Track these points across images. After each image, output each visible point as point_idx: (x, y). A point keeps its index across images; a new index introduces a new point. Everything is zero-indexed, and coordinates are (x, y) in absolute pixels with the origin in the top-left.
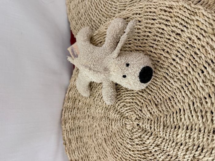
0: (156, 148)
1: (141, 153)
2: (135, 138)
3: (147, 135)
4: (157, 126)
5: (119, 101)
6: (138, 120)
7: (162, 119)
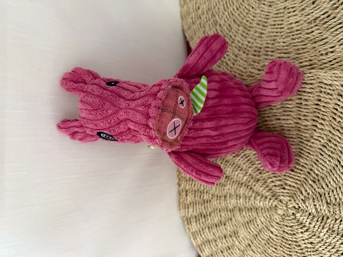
0: (309, 246)
1: (287, 242)
2: (284, 225)
3: (301, 228)
4: (320, 226)
5: (275, 177)
6: (295, 208)
7: (329, 221)
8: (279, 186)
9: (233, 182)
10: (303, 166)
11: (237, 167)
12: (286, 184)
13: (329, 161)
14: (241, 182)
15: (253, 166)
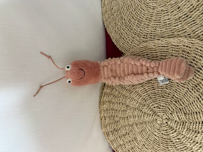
0: (178, 140)
1: (165, 140)
2: (162, 130)
3: (172, 130)
4: (182, 128)
5: (153, 102)
6: (167, 119)
7: (187, 124)
8: (156, 107)
9: (131, 108)
10: (169, 94)
11: (132, 99)
12: (160, 106)
13: (183, 89)
14: (135, 108)
15: (141, 98)
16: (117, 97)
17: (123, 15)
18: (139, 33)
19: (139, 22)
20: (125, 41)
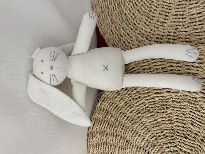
8: (174, 151)
9: (133, 146)
10: (195, 134)
11: (135, 133)
12: (181, 150)
14: (139, 146)
15: (149, 133)
16: (114, 126)
17: (123, 7)
18: (148, 34)
19: (148, 17)
20: (127, 46)
